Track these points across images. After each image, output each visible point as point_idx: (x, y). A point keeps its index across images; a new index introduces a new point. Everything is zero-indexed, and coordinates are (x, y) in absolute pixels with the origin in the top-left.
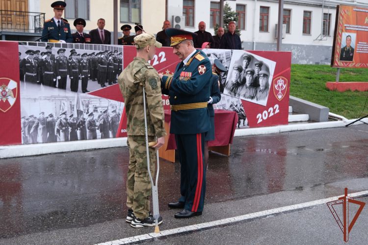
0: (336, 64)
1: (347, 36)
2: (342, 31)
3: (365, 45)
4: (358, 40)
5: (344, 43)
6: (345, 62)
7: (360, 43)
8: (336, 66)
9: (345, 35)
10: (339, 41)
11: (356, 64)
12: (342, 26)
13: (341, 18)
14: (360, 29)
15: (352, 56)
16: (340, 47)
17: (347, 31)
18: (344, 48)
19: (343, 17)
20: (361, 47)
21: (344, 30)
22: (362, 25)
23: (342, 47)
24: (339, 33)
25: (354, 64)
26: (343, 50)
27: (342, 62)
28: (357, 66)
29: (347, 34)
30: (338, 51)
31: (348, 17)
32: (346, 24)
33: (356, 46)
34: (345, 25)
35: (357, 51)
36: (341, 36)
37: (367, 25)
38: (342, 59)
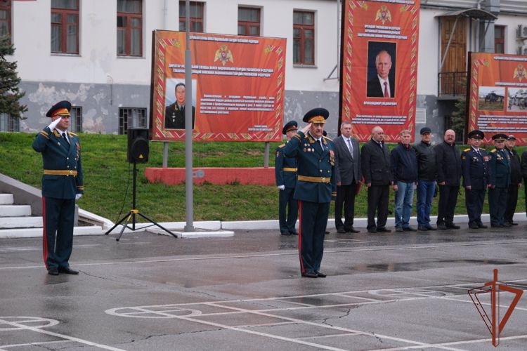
0: (157, 135)
1: (177, 86)
2: (166, 76)
3: (219, 100)
4: (201, 92)
5: (170, 97)
6: (177, 132)
7: (205, 96)
8: (158, 138)
9: (171, 83)
10: (161, 94)
11: (202, 134)
12: (164, 68)
13: (161, 53)
14: (205, 72)
16: (163, 105)
17: (175, 75)
18: (173, 106)
19: (164, 51)
20: (211, 104)
21: (168, 73)
22: (208, 65)
23: (167, 104)
24: (159, 80)
25: (198, 134)
26: (170, 110)
27: (172, 132)
28: (204, 137)
30: (161, 111)
31: (176, 51)
32: (172, 63)
33: (199, 102)
34: (171, 65)
35: (201, 112)
36: (164, 85)
37: (219, 63)
38: (169, 124)
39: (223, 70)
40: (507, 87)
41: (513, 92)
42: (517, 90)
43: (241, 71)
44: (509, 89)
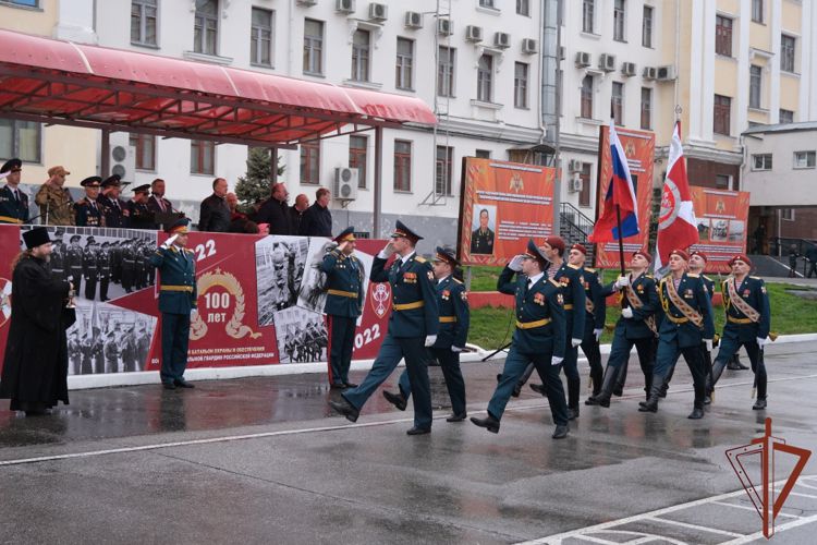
0: (465, 260)
1: (482, 211)
2: (473, 202)
3: (512, 227)
4: (501, 217)
7: (503, 222)
8: (465, 263)
9: (477, 208)
10: (468, 218)
11: (498, 259)
12: (472, 193)
13: (470, 179)
14: (503, 199)
15: (492, 246)
17: (481, 201)
18: (478, 231)
19: (473, 177)
20: (506, 230)
21: (475, 199)
22: (505, 192)
23: (474, 230)
24: (468, 206)
25: (496, 259)
26: (475, 235)
28: (499, 262)
29: (482, 207)
30: (468, 236)
31: (482, 179)
32: (478, 189)
33: (497, 228)
34: (478, 192)
35: (499, 237)
36: (471, 211)
37: (513, 191)
38: (474, 250)
39: (516, 198)
40: (711, 218)
41: (715, 223)
42: (718, 221)
43: (528, 199)
44: (713, 220)
